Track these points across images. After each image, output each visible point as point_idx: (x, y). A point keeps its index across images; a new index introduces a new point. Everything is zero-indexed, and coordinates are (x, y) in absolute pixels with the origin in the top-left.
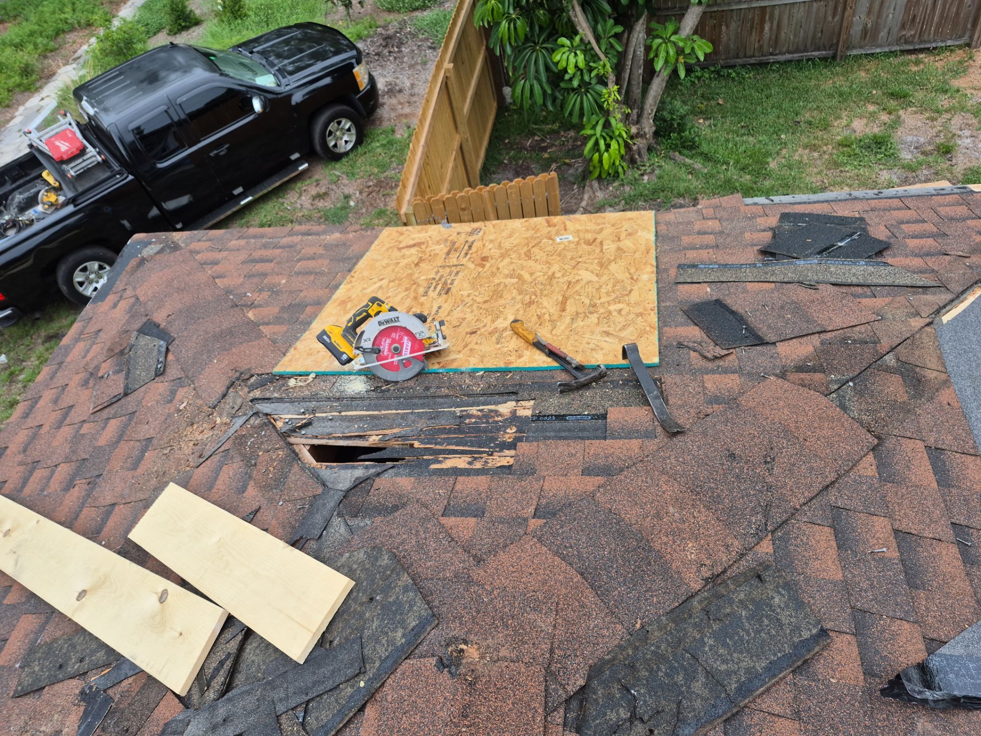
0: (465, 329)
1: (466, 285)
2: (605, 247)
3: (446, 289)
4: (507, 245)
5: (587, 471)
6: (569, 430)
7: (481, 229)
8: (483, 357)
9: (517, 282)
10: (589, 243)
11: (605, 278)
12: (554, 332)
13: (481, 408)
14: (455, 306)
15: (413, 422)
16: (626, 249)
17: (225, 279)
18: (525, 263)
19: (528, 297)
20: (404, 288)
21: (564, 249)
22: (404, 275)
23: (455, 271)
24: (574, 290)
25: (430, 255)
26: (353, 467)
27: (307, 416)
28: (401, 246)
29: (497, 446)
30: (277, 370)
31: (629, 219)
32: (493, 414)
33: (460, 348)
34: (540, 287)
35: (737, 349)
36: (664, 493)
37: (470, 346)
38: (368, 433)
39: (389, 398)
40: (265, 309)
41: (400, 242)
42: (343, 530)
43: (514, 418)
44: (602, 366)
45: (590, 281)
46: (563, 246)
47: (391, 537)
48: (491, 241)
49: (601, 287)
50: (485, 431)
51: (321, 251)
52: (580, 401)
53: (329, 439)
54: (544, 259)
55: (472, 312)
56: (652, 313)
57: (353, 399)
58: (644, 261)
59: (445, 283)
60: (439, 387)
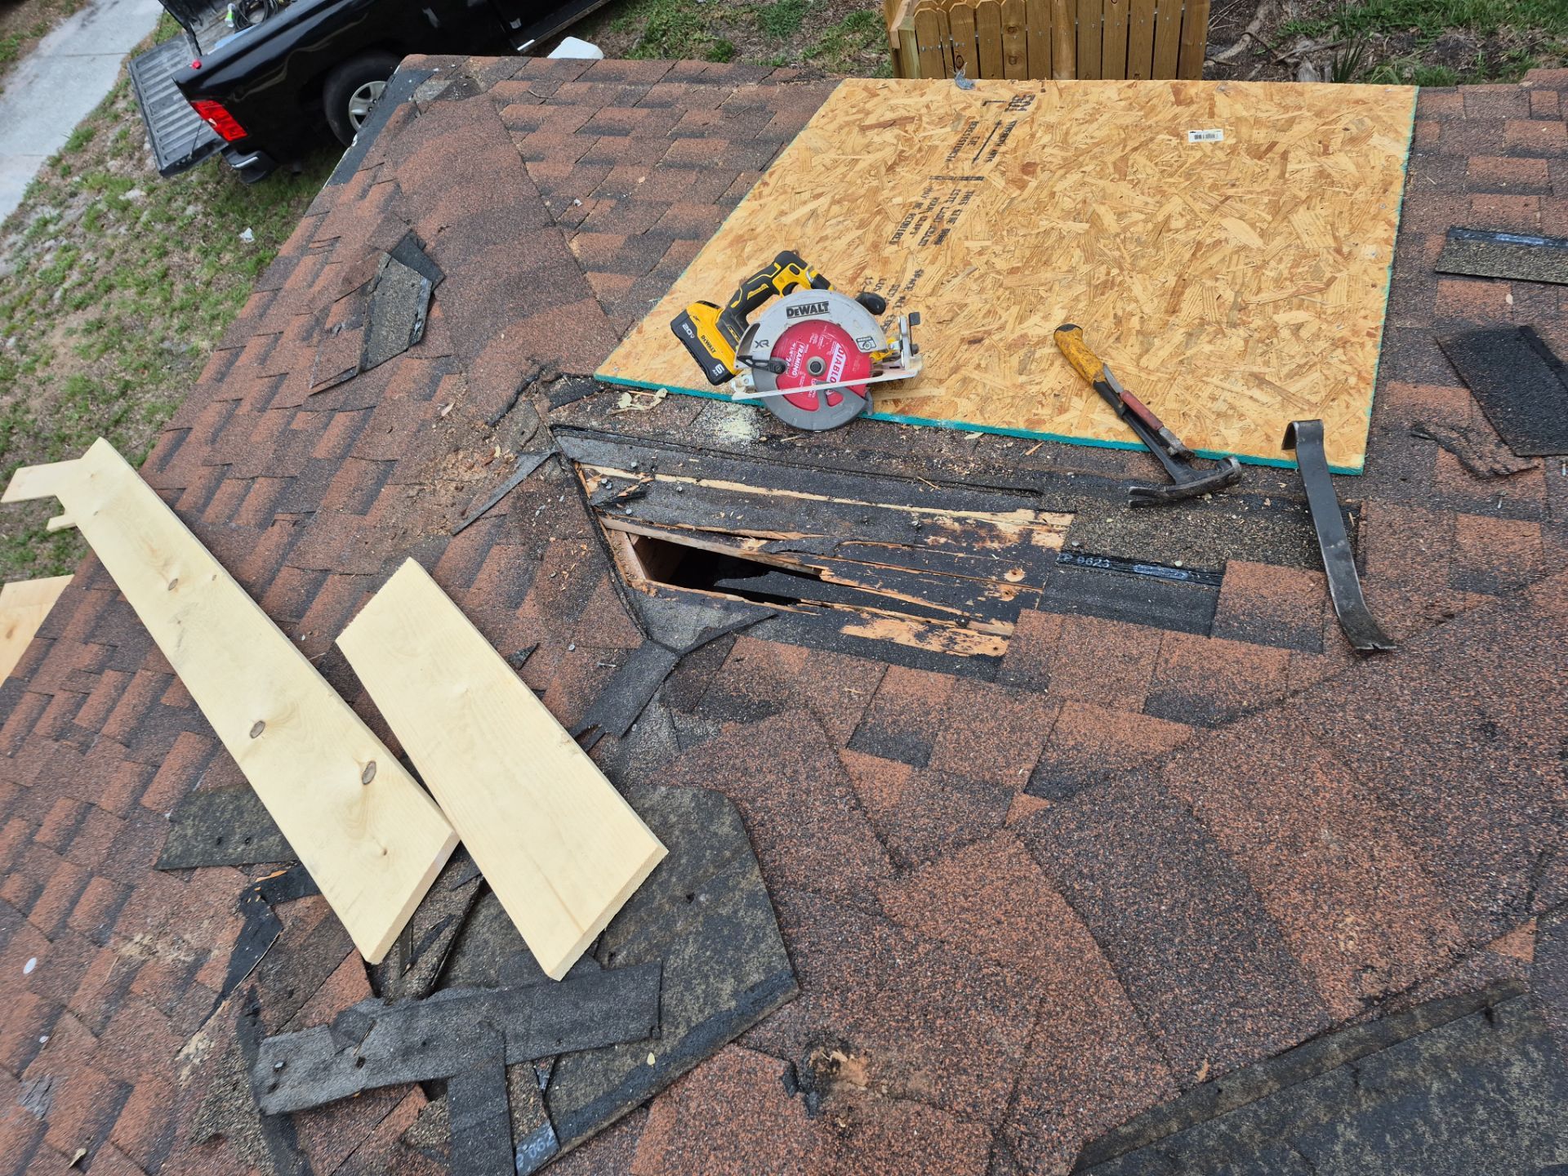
0: (960, 330)
1: (980, 227)
2: (1291, 167)
3: (939, 231)
4: (1080, 139)
5: (1157, 706)
6: (1135, 598)
7: (1032, 98)
8: (986, 399)
9: (1087, 232)
10: (1258, 153)
11: (1278, 242)
12: (1144, 362)
13: (963, 514)
14: (951, 273)
15: (828, 524)
16: (1336, 177)
17: (543, 165)
18: (1111, 187)
19: (1103, 269)
20: (857, 219)
21: (1200, 162)
22: (862, 191)
23: (964, 190)
24: (1206, 265)
25: (920, 150)
26: (704, 602)
27: (641, 476)
28: (868, 122)
29: (979, 606)
30: (603, 372)
31: (1357, 102)
32: (983, 533)
33: (942, 374)
34: (1132, 247)
35: (1550, 460)
36: (1316, 792)
37: (963, 372)
38: (742, 532)
39: (791, 464)
40: (603, 237)
41: (868, 113)
42: (664, 733)
43: (1024, 551)
44: (1234, 462)
45: (1244, 248)
46: (1199, 154)
47: (746, 771)
48: (1050, 127)
49: (1266, 263)
50: (962, 567)
51: (716, 119)
52: (1171, 533)
53: (672, 531)
54: (1153, 181)
55: (982, 291)
56: (1369, 343)
57: (725, 454)
58: (1373, 211)
59: (939, 218)
60: (887, 456)
